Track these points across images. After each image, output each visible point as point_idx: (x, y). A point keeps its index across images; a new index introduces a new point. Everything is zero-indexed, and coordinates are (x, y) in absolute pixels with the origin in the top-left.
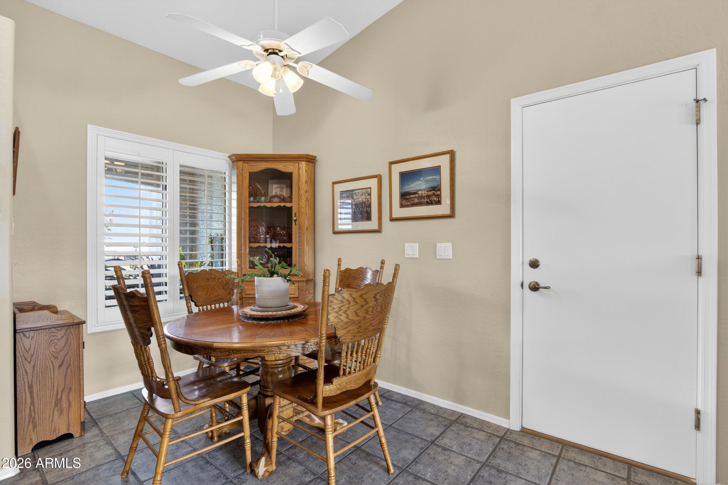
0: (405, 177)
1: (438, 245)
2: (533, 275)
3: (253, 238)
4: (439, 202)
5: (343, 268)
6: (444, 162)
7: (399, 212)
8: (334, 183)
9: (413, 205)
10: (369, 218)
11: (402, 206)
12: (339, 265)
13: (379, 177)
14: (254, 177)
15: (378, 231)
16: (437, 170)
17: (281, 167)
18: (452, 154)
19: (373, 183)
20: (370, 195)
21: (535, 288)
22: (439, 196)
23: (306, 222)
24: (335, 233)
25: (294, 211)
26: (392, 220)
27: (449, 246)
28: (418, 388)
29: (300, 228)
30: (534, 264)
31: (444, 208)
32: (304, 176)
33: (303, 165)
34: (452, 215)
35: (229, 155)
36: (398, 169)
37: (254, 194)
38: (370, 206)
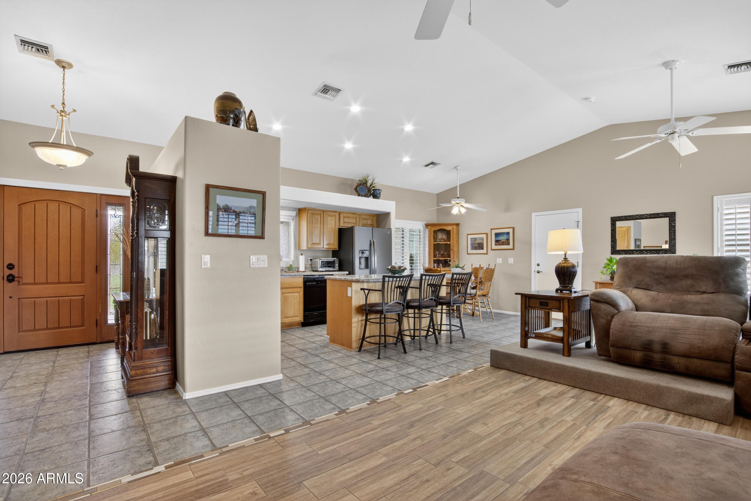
0: (497, 235)
1: (509, 259)
2: (538, 268)
3: (435, 256)
4: (509, 244)
5: (473, 267)
6: (510, 231)
7: (494, 247)
8: (468, 235)
9: (500, 245)
10: (483, 249)
11: (496, 245)
12: (472, 266)
13: (487, 234)
14: (435, 232)
15: (487, 254)
16: (508, 233)
17: (446, 228)
18: (513, 228)
19: (484, 236)
20: (483, 240)
21: (538, 272)
22: (509, 242)
23: (456, 250)
24: (468, 254)
25: (451, 245)
26: (492, 250)
27: (513, 259)
28: (502, 309)
29: (454, 252)
30: (538, 265)
31: (511, 246)
32: (455, 232)
33: (455, 227)
34: (513, 249)
35: (425, 223)
36: (494, 232)
37: (435, 239)
38: (483, 244)
